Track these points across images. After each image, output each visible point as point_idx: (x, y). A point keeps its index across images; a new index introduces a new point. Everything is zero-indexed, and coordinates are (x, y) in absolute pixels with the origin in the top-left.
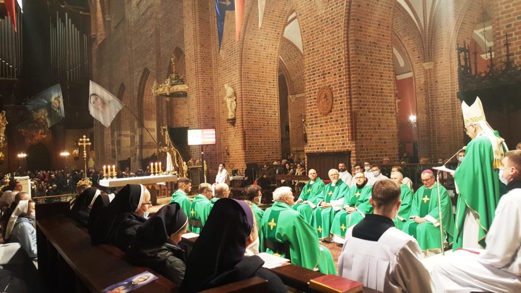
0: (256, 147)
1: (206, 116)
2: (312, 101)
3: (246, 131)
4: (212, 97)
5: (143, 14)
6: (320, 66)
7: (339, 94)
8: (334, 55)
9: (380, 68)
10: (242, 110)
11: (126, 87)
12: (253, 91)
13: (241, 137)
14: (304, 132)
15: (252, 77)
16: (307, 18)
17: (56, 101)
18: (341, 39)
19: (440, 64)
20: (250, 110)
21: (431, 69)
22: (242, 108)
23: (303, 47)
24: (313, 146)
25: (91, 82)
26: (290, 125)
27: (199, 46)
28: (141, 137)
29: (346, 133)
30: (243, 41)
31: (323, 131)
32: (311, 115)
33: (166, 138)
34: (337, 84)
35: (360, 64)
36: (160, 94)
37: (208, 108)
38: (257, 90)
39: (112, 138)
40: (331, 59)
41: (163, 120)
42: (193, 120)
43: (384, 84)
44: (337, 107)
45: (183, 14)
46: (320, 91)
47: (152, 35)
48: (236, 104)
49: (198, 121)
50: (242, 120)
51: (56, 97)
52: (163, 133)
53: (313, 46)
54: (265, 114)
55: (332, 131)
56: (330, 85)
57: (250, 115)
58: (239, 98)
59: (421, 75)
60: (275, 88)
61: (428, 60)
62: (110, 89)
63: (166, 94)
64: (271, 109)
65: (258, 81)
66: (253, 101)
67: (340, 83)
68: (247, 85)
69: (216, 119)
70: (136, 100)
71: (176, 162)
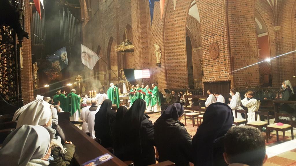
0: (173, 79)
1: (144, 62)
2: (206, 51)
3: (167, 70)
4: (147, 51)
5: (109, 6)
6: (211, 30)
7: (223, 46)
8: (219, 24)
9: (247, 31)
10: (165, 58)
11: (101, 47)
12: (171, 47)
13: (165, 74)
14: (202, 70)
15: (170, 39)
16: (202, 3)
17: (64, 56)
18: (223, 14)
19: (284, 27)
20: (169, 58)
21: (279, 30)
22: (165, 57)
23: (200, 20)
24: (207, 78)
25: (82, 46)
26: (193, 66)
27: (140, 23)
28: (110, 75)
29: (227, 70)
30: (165, 19)
31: (213, 69)
32: (206, 60)
33: (123, 75)
34: (221, 41)
35: (235, 29)
36: (119, 51)
37: (146, 57)
38: (173, 46)
40: (218, 26)
41: (121, 65)
42: (137, 65)
43: (250, 40)
44: (221, 55)
45: (131, 5)
46: (211, 45)
47: (114, 18)
48: (161, 55)
49: (140, 65)
50: (165, 64)
51: (64, 54)
52: (121, 72)
53: (206, 19)
54: (178, 60)
55: (219, 69)
56: (217, 42)
57: (170, 61)
58: (163, 51)
59: (273, 34)
60: (184, 44)
61: (277, 24)
62: (92, 49)
63: (122, 50)
64: (181, 57)
65: (173, 41)
66: (171, 52)
67: (223, 40)
68: (167, 44)
69: (150, 64)
70: (106, 55)
71: (128, 88)
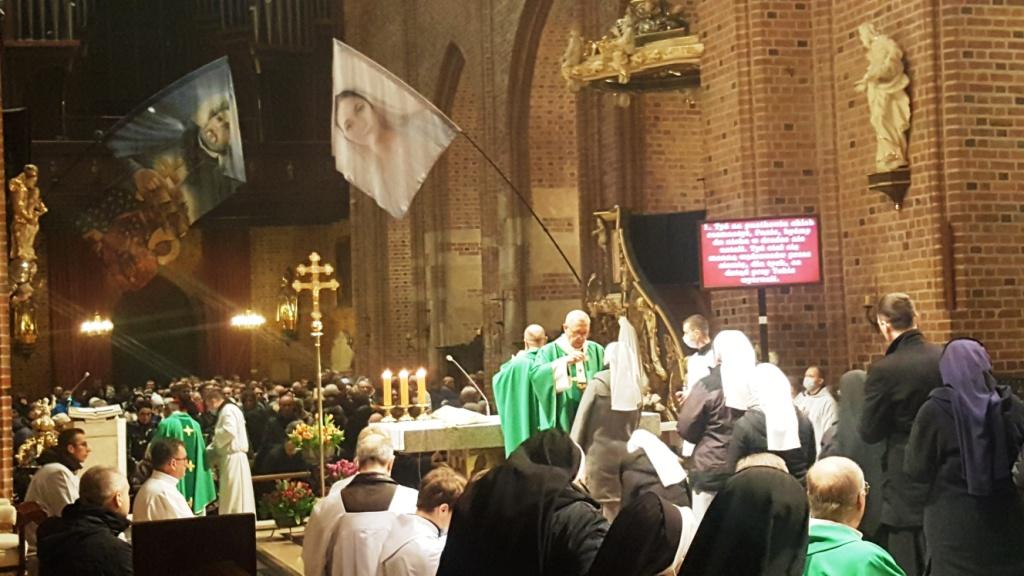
0: (1002, 293)
1: (778, 165)
3: (958, 224)
4: (803, 81)
10: (938, 134)
11: (465, 56)
12: (987, 45)
13: (935, 253)
17: (215, 120)
20: (974, 132)
25: (336, 47)
28: (523, 254)
33: (616, 257)
36: (595, 83)
37: (789, 127)
38: (1006, 41)
39: (415, 257)
41: (603, 187)
42: (724, 184)
48: (912, 106)
50: (940, 178)
51: (215, 106)
52: (602, 238)
57: (976, 154)
58: (926, 81)
62: (407, 71)
63: (616, 78)
66: (989, 89)
68: (959, 22)
69: (821, 175)
70: (502, 111)
71: (655, 358)
